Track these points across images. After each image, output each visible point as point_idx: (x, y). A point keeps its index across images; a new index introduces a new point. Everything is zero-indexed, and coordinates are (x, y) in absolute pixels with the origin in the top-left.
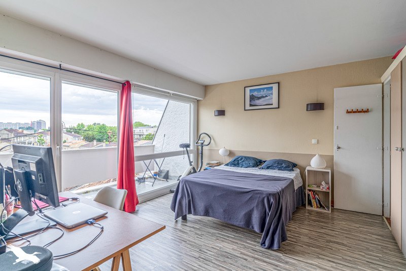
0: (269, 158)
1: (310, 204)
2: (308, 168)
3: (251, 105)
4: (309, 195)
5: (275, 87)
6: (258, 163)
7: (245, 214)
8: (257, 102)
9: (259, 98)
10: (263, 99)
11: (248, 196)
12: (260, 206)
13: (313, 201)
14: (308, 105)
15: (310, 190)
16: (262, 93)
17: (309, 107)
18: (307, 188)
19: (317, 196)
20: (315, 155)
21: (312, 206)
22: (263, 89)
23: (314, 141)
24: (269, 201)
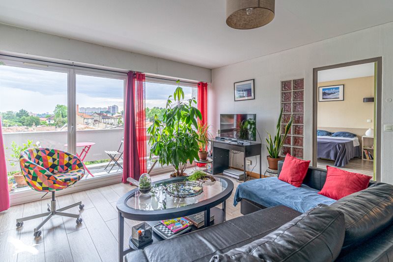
0: (336, 131)
1: (365, 157)
2: (364, 136)
3: (323, 98)
4: (364, 152)
5: (341, 88)
6: (330, 134)
7: (326, 153)
8: (328, 96)
9: (329, 94)
10: (332, 95)
11: (328, 145)
12: (334, 149)
13: (367, 155)
14: (364, 99)
15: (365, 149)
16: (331, 91)
17: (365, 100)
18: (363, 148)
19: (369, 153)
20: (368, 129)
21: (366, 158)
22: (333, 88)
23: (368, 121)
24: (339, 146)
